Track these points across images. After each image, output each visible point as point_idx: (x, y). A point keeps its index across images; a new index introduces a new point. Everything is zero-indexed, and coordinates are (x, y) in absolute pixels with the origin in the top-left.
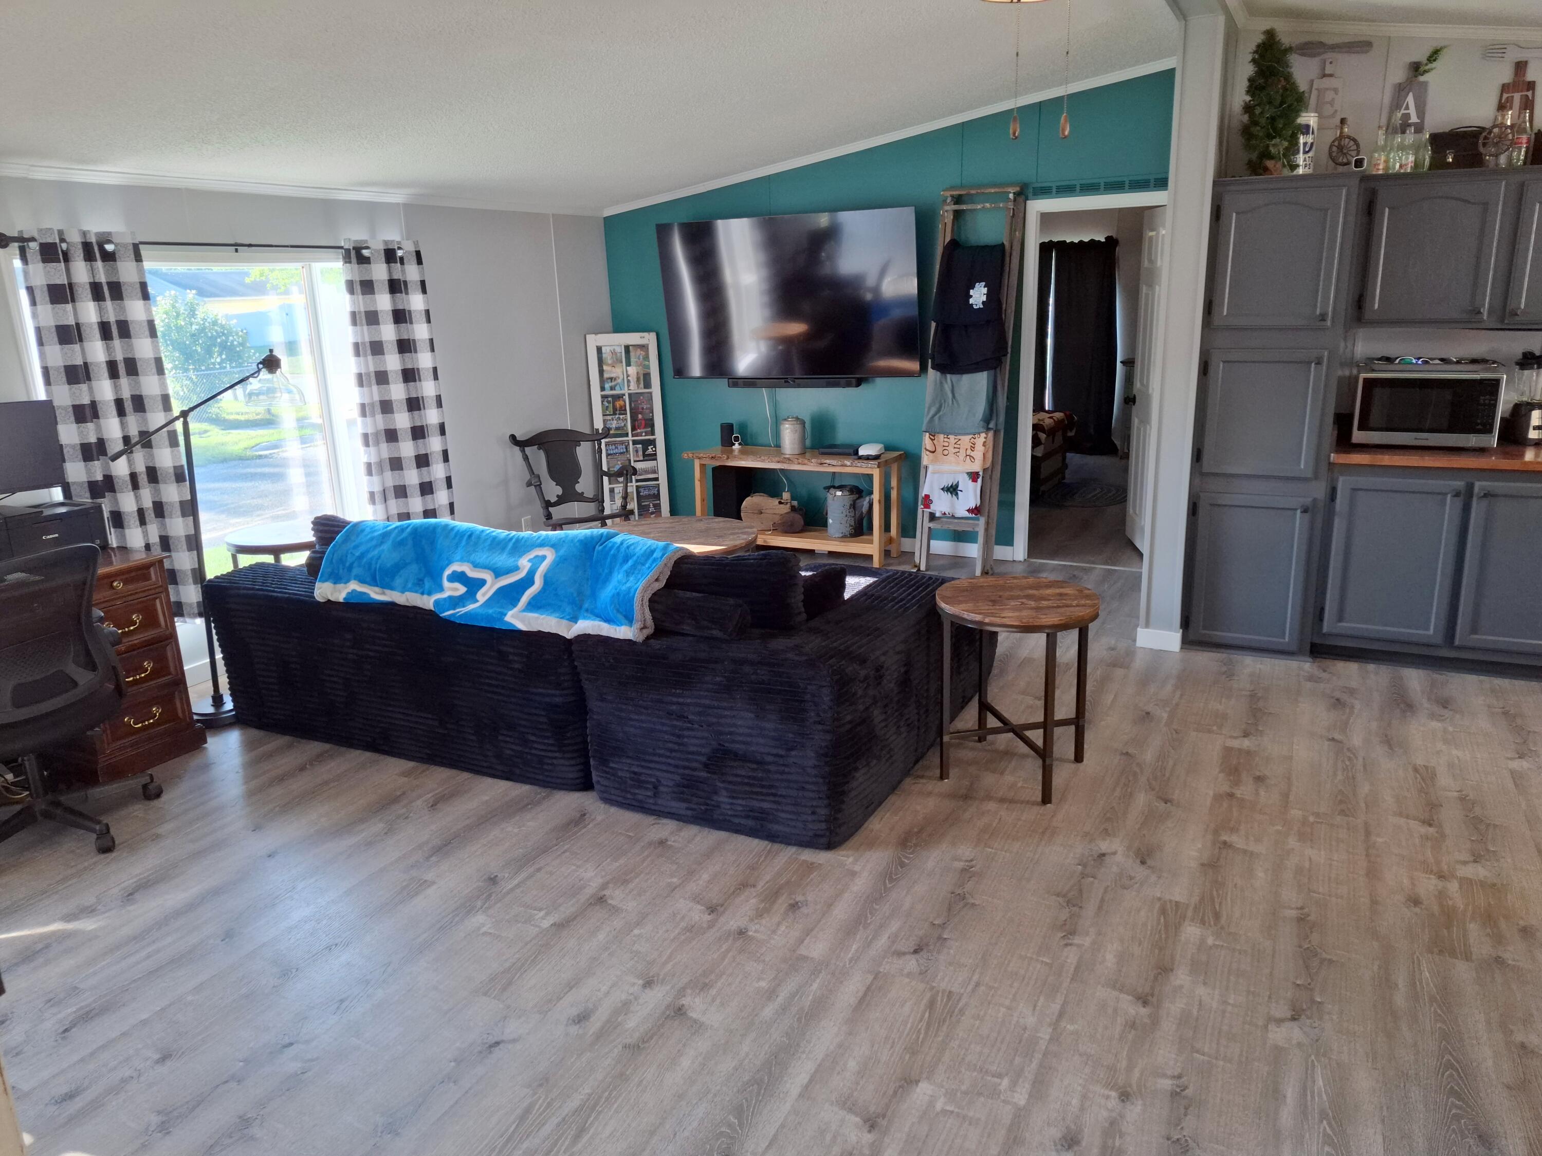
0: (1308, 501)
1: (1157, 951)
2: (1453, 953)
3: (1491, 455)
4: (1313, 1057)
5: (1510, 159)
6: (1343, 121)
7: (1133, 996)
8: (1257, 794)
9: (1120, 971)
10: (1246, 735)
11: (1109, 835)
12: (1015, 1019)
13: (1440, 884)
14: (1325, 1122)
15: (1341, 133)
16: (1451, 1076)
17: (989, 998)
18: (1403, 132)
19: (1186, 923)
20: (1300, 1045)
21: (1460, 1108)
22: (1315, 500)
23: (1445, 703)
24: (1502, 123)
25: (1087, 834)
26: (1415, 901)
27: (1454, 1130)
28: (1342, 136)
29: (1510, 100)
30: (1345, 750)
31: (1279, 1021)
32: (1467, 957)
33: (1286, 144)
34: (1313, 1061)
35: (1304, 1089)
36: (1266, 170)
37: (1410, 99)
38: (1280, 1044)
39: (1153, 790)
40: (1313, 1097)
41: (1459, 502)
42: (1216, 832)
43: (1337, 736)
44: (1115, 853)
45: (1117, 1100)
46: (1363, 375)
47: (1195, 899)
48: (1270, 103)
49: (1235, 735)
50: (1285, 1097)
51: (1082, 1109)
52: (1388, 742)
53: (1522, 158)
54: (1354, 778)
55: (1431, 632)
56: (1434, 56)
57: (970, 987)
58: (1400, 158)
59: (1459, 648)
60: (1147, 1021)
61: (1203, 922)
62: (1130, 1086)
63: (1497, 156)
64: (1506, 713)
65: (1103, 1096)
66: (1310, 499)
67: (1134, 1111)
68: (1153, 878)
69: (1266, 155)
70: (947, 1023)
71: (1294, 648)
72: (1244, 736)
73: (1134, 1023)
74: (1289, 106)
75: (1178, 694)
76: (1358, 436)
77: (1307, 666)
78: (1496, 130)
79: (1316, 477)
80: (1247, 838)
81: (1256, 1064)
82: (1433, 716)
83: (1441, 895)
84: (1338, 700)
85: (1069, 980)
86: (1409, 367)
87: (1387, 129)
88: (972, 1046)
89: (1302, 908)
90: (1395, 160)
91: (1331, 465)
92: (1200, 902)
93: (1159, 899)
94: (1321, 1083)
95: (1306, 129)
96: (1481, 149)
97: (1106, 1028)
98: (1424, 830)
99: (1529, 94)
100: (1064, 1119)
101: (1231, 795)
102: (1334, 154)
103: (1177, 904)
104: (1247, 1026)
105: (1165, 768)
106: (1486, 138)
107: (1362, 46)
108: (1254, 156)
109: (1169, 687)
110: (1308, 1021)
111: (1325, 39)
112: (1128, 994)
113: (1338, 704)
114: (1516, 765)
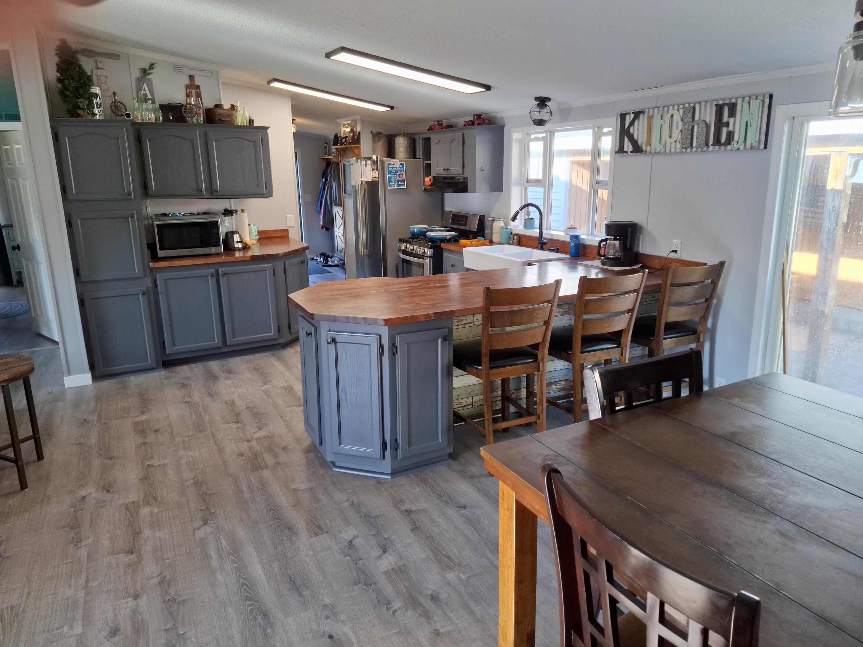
0: (144, 289)
1: (130, 528)
2: (261, 468)
3: (222, 256)
4: (218, 534)
5: (197, 119)
6: (114, 93)
7: (125, 553)
8: (157, 438)
9: (113, 545)
10: (143, 413)
11: (83, 486)
12: (60, 597)
13: (249, 444)
14: (230, 556)
15: (115, 99)
16: (273, 513)
17: (39, 596)
18: (146, 102)
19: (141, 508)
20: (211, 533)
21: (279, 522)
22: (147, 288)
23: (230, 372)
24: (190, 103)
25: (70, 491)
26: (242, 455)
27: (279, 531)
28: (115, 101)
29: (191, 92)
30: (193, 405)
31: (199, 528)
32: (267, 467)
33: (87, 102)
34: (218, 536)
35: (218, 547)
36: (79, 115)
37: (145, 86)
38: (202, 537)
39: (102, 455)
40: (223, 549)
41: (214, 279)
42: (142, 462)
43: (187, 400)
44: (90, 494)
45: (133, 601)
46: (156, 223)
47: (142, 495)
48: (73, 79)
49: (137, 415)
50: (211, 556)
51: (116, 615)
52: (211, 395)
53: (202, 120)
54: (200, 415)
55: (216, 341)
56: (152, 66)
57: (24, 598)
58: (148, 115)
59: (230, 346)
60: (136, 560)
61: (150, 505)
62: (137, 591)
63: (192, 118)
64: (255, 369)
65: (125, 603)
66: (145, 288)
67: (143, 601)
68: (116, 496)
69: (77, 107)
70: (16, 621)
71: (154, 366)
72: (142, 414)
73: (129, 564)
74: (84, 82)
75: (99, 405)
76: (161, 253)
77: (163, 373)
78: (188, 106)
79: (145, 276)
80: (159, 459)
81: (194, 550)
82: (227, 379)
83: (251, 448)
84: (183, 384)
85: (86, 563)
86: (176, 218)
87: (138, 100)
88: (38, 624)
89: (195, 478)
90: (145, 116)
91: (151, 269)
92: (145, 497)
93: (123, 504)
94: (224, 542)
95: (95, 95)
96: (184, 114)
97: (115, 574)
98: (236, 426)
99: (198, 90)
100: (107, 625)
101: (145, 443)
102: (114, 110)
103: (133, 502)
104: (185, 538)
105: (105, 443)
106: (185, 109)
107: (115, 56)
108: (70, 107)
109: (93, 403)
110: (211, 522)
111: (95, 50)
112: (122, 554)
113: (184, 386)
114: (265, 387)
